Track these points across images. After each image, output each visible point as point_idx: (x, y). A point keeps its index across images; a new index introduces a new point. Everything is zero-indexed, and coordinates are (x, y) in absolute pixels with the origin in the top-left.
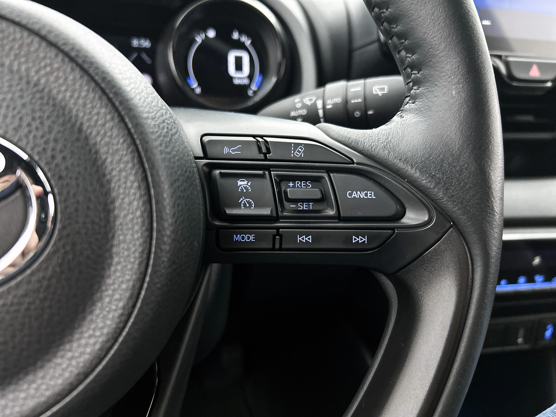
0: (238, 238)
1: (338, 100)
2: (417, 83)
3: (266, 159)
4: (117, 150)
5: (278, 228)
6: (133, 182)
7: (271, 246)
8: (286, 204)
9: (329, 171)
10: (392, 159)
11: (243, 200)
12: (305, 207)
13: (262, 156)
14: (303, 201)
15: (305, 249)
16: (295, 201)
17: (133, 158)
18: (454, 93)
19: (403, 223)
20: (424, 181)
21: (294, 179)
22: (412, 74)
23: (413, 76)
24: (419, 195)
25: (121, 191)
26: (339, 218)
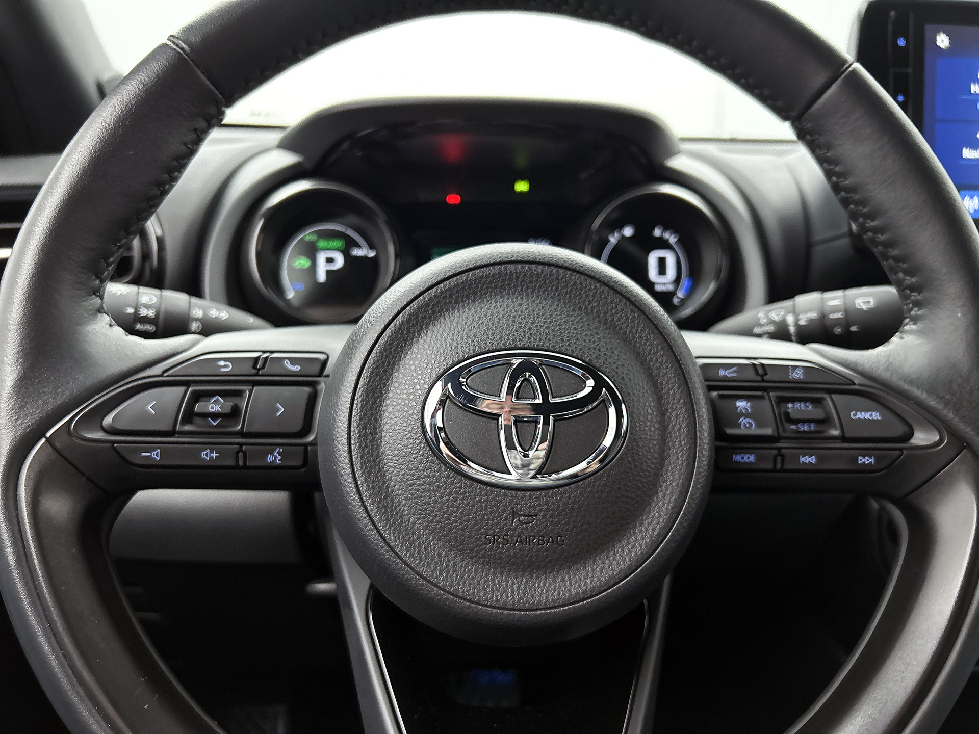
0: (738, 458)
1: (813, 315)
2: (918, 304)
3: (763, 381)
4: (666, 373)
5: (779, 449)
6: (679, 399)
7: (771, 466)
8: (786, 425)
9: (830, 392)
10: (895, 380)
11: (743, 421)
12: (805, 428)
13: (759, 378)
14: (804, 421)
15: (808, 470)
16: (796, 422)
17: (679, 379)
18: (959, 315)
19: (911, 443)
20: (932, 403)
21: (793, 400)
22: (911, 296)
23: (912, 298)
24: (927, 415)
25: (670, 406)
26: (843, 438)
